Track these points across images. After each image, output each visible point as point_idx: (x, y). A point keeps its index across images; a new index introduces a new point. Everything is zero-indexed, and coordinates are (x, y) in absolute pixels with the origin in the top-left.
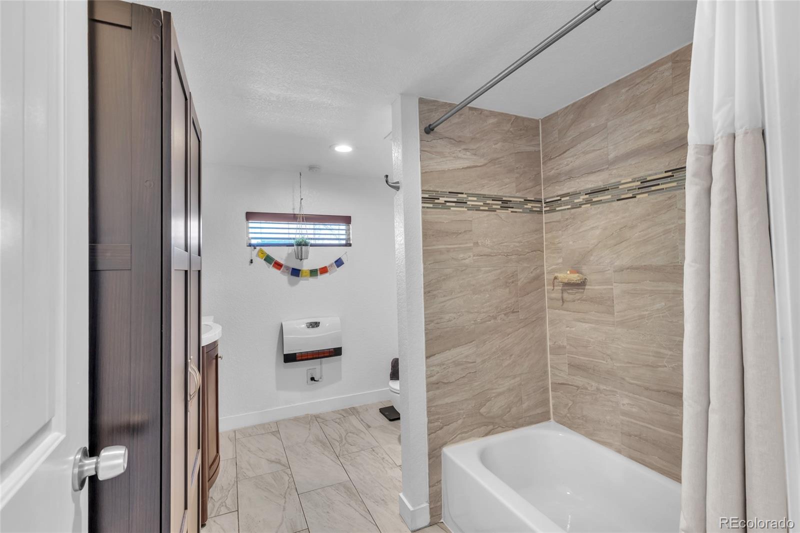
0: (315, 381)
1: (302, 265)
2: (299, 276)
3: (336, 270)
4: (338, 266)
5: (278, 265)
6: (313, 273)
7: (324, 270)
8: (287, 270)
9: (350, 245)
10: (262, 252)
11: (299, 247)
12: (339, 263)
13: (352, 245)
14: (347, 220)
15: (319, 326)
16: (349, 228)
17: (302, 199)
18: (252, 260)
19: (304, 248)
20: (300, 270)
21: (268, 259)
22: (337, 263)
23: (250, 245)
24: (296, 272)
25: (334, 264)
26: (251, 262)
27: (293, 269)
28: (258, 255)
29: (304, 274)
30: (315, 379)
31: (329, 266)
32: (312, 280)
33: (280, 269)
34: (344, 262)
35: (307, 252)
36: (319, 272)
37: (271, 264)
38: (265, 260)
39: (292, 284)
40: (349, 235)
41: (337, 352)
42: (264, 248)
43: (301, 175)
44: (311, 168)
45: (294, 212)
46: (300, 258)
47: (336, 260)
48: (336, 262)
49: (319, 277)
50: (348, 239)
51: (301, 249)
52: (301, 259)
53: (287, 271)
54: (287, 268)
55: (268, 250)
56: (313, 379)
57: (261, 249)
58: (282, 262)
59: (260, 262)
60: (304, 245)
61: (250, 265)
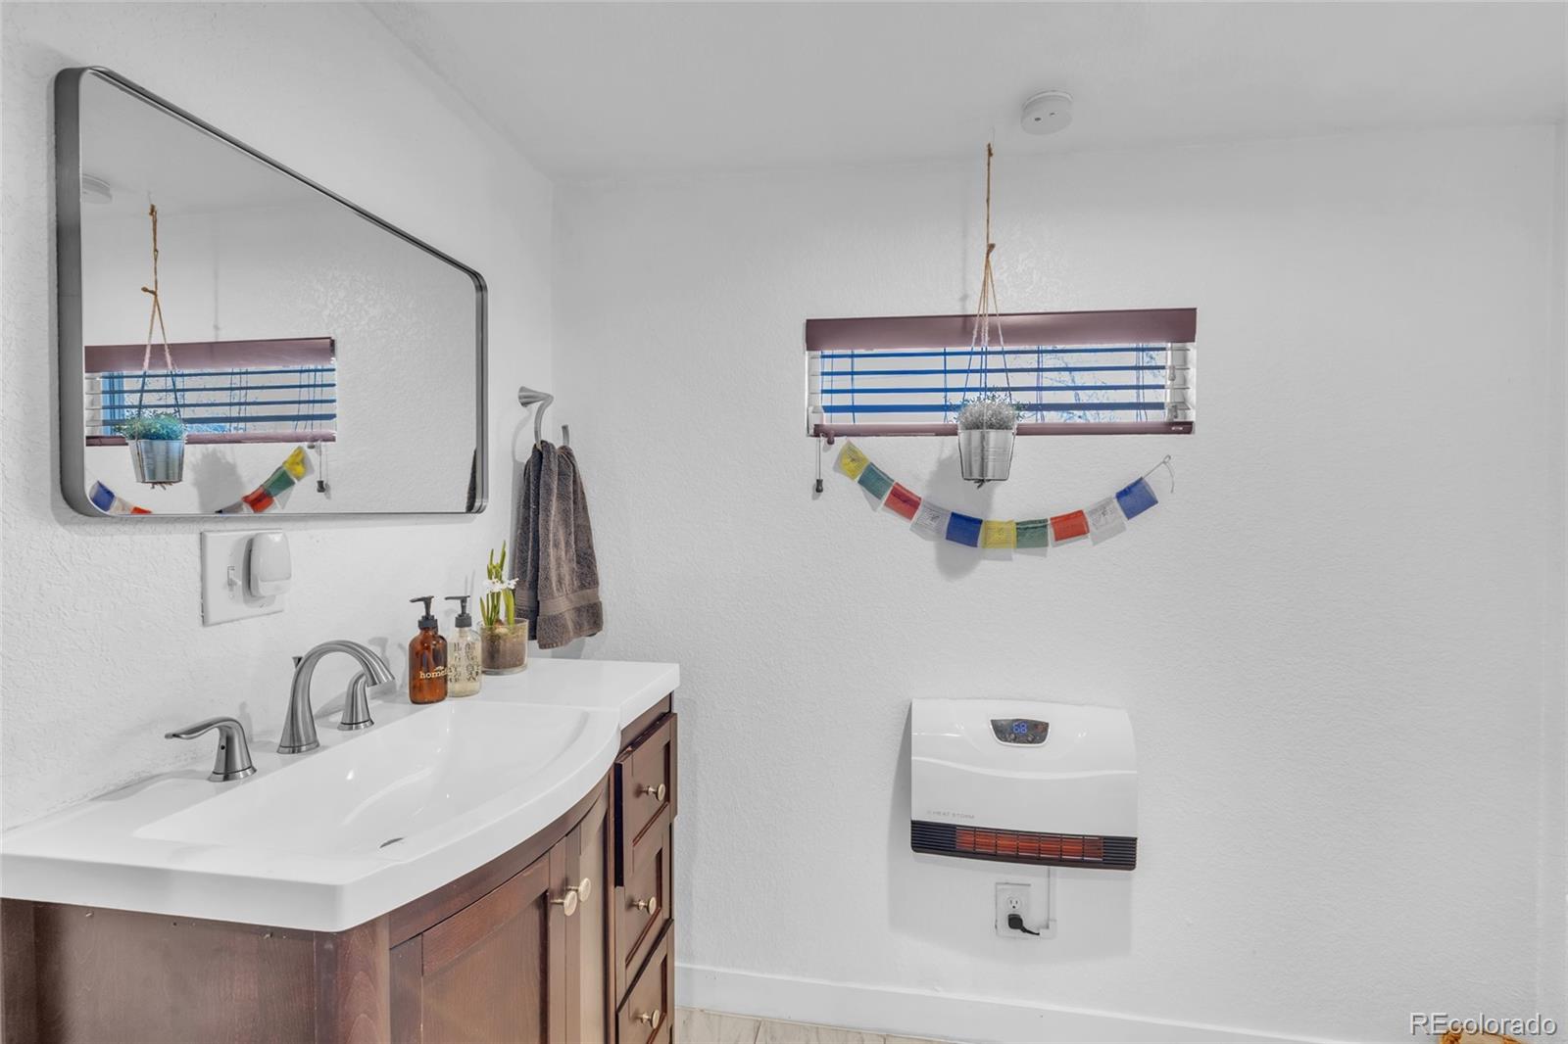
0: (1025, 930)
1: (987, 504)
2: (974, 545)
3: (1122, 529)
4: (1130, 513)
5: (904, 502)
6: (1030, 533)
7: (1071, 526)
8: (934, 518)
9: (1187, 428)
10: (852, 454)
11: (976, 434)
12: (1135, 498)
13: (1196, 428)
14: (1179, 325)
15: (1042, 739)
16: (1185, 360)
17: (991, 247)
18: (819, 482)
19: (993, 436)
20: (980, 522)
21: (872, 480)
22: (1127, 499)
23: (818, 431)
24: (964, 529)
25: (1115, 501)
26: (819, 488)
27: (953, 514)
28: (838, 466)
29: (995, 536)
30: (1026, 925)
31: (1093, 512)
32: (1024, 562)
33: (909, 515)
34: (1158, 498)
35: (1006, 456)
36: (1050, 532)
37: (879, 496)
38: (861, 482)
39: (950, 569)
40: (1184, 387)
41: (1117, 853)
42: (860, 443)
43: (990, 154)
44: (1034, 106)
45: (964, 308)
46: (976, 475)
47: (1122, 487)
48: (1121, 495)
49: (1050, 549)
50: (1181, 405)
51: (983, 438)
52: (981, 482)
53: (934, 524)
54: (935, 512)
55: (872, 449)
56: (1015, 922)
57: (849, 443)
58: (917, 490)
59: (845, 489)
60: (991, 426)
61: (814, 498)
